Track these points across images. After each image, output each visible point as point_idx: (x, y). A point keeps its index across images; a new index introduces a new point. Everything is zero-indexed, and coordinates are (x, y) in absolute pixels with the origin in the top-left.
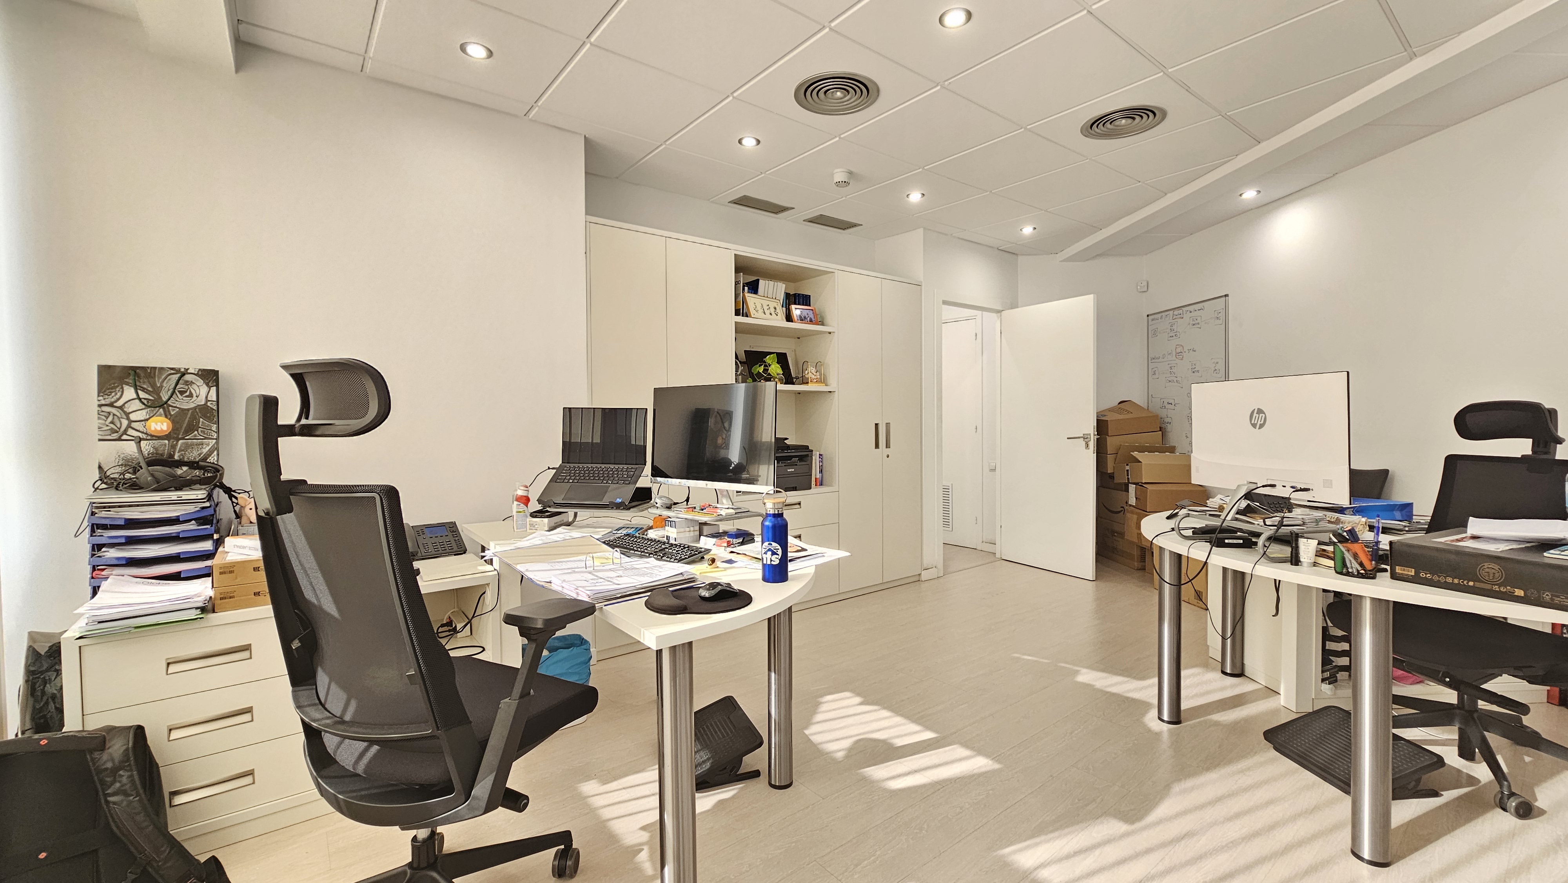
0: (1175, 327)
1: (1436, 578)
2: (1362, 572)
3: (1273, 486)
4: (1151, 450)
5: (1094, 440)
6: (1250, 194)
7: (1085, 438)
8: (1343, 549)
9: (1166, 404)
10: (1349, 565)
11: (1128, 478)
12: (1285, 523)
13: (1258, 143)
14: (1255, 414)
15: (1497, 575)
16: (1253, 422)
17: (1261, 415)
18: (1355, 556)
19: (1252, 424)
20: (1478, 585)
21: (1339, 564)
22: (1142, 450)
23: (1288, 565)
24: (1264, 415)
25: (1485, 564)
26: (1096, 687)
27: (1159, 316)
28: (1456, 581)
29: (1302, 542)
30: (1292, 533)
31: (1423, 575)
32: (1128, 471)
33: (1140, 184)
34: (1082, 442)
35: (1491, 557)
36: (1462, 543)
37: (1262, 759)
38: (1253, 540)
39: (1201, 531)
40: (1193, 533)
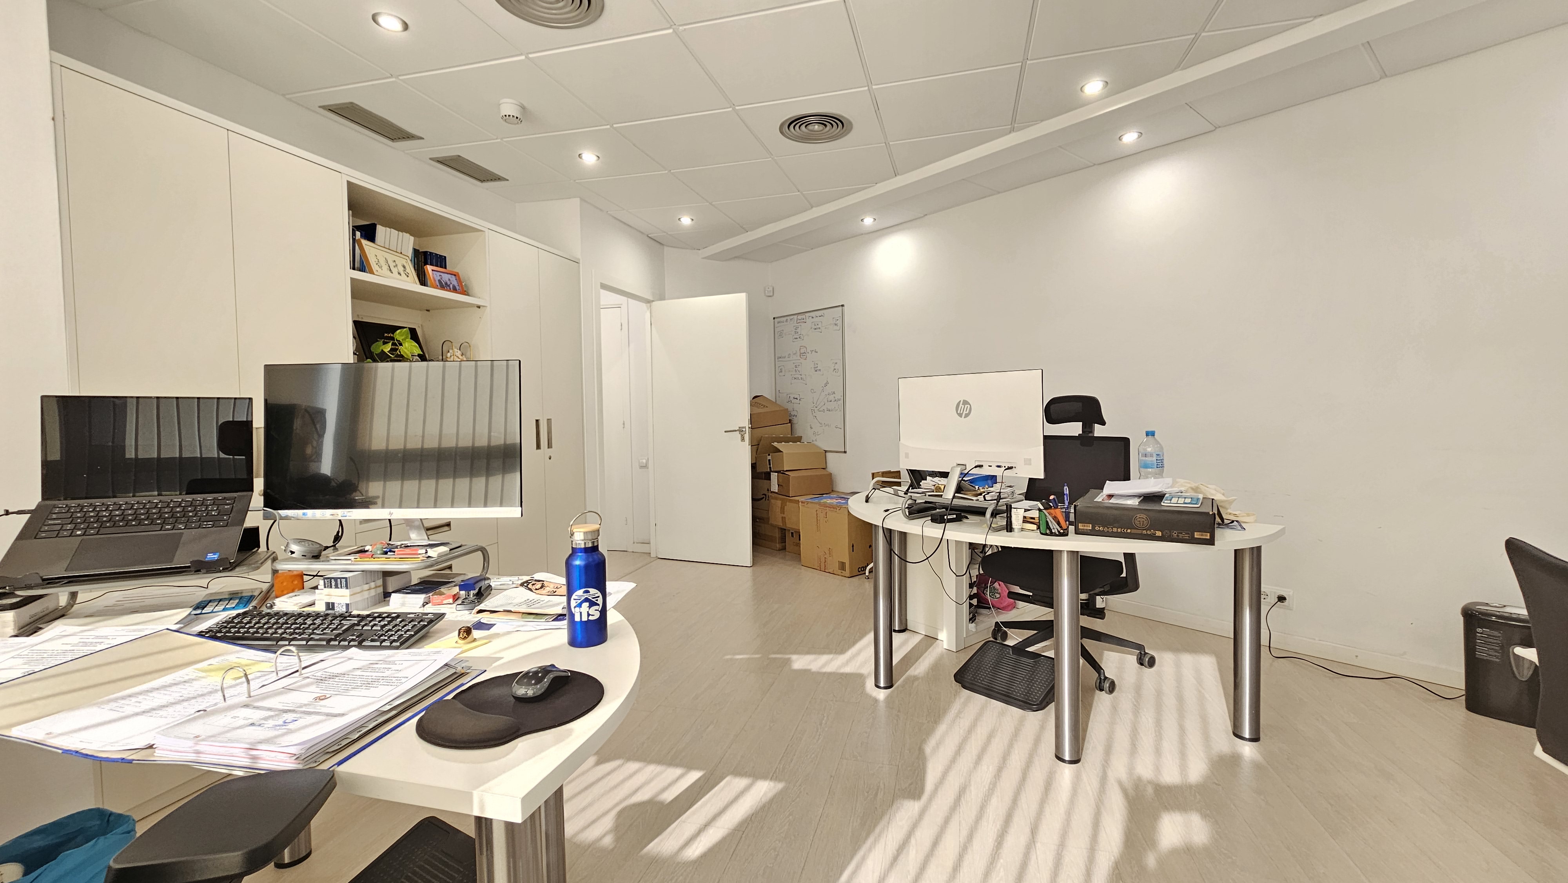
0: (799, 330)
1: (1106, 529)
2: (1062, 531)
3: (981, 466)
4: (787, 440)
5: (749, 433)
6: (869, 221)
7: (741, 430)
8: (1047, 515)
9: (792, 399)
10: (1052, 528)
11: (770, 468)
12: (1001, 497)
13: (894, 176)
14: (961, 405)
15: (1145, 523)
16: (959, 412)
17: (966, 406)
18: (1055, 518)
19: (958, 414)
20: (1134, 531)
21: (1043, 527)
22: (780, 440)
23: (1006, 533)
24: (969, 406)
25: (1138, 515)
26: (812, 671)
27: (785, 319)
28: (1119, 530)
29: (1014, 512)
30: (1007, 506)
31: (1097, 528)
32: (769, 460)
33: (797, 193)
34: (738, 435)
35: (1140, 509)
36: (1111, 501)
37: (962, 700)
38: (962, 514)
39: (915, 511)
40: (910, 513)
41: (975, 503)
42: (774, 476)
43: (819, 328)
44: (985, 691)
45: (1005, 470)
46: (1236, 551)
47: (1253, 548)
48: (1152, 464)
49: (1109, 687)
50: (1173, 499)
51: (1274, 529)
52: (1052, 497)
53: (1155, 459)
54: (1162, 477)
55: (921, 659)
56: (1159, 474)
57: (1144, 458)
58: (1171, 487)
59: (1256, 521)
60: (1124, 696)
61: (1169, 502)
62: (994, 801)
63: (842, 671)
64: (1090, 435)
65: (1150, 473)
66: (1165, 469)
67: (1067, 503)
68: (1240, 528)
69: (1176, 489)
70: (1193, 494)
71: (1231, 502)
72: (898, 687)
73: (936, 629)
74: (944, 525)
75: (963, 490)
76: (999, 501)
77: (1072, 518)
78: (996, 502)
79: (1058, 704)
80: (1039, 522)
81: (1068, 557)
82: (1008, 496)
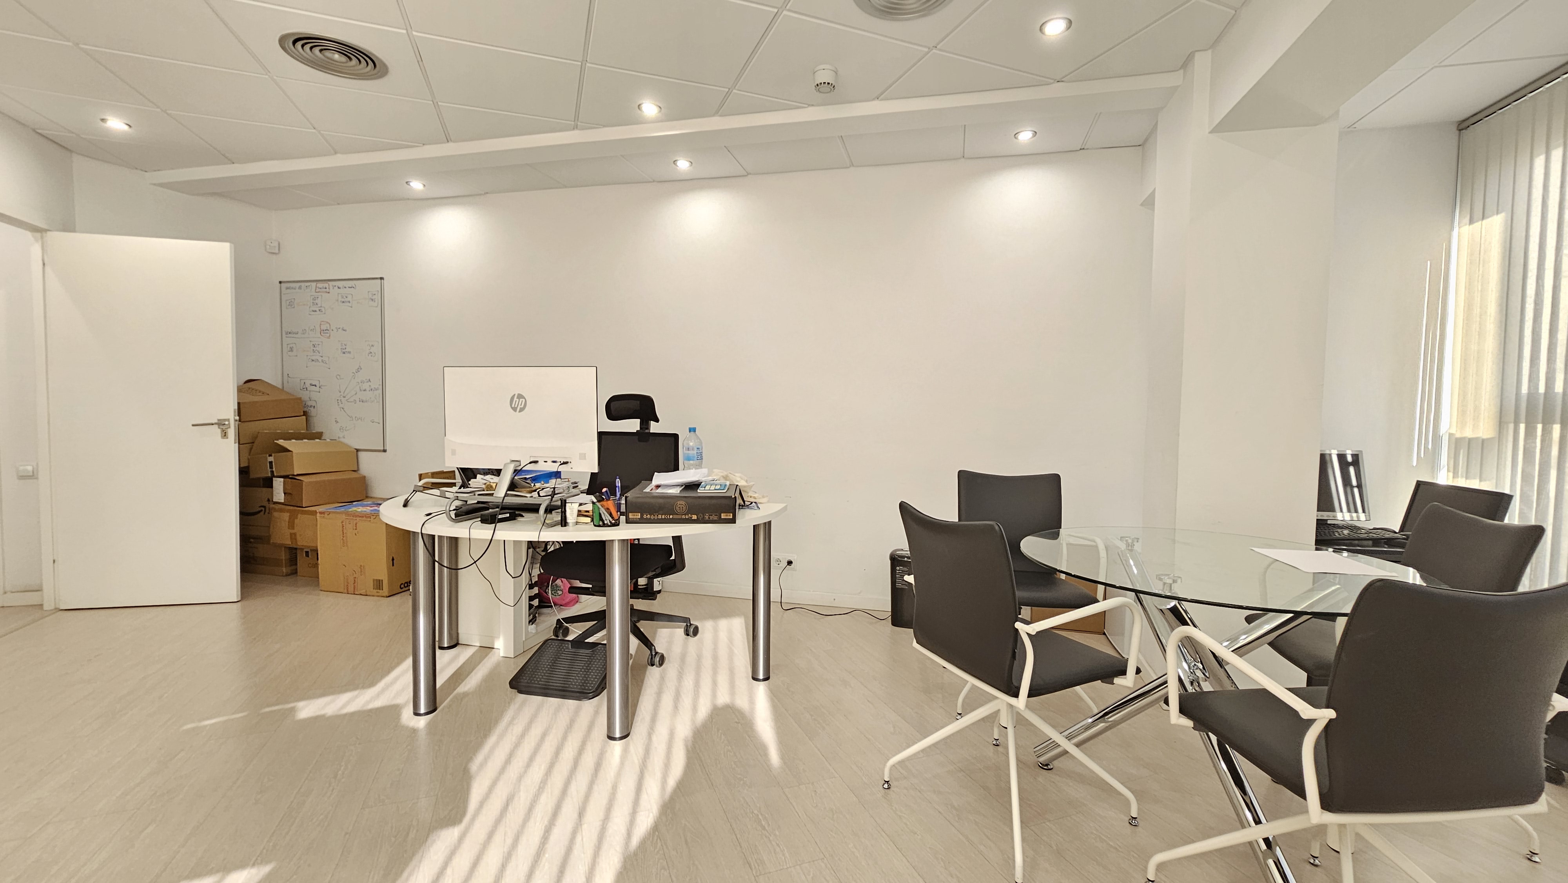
0: (318, 301)
1: (652, 517)
2: (613, 522)
3: (536, 462)
4: (299, 437)
5: (235, 426)
6: (417, 185)
7: (221, 424)
8: (600, 507)
9: (308, 385)
10: (604, 519)
11: (272, 472)
12: (556, 492)
13: (447, 141)
14: (515, 399)
15: (684, 508)
16: (513, 406)
17: (521, 400)
18: (608, 510)
19: (512, 408)
20: (676, 517)
21: (596, 519)
22: (288, 437)
23: (559, 528)
24: (524, 400)
25: (678, 502)
26: (327, 715)
27: (298, 285)
28: (663, 517)
29: (568, 507)
30: (561, 501)
31: (645, 517)
32: (271, 463)
33: (314, 131)
34: (216, 430)
35: (681, 497)
36: (657, 491)
37: (517, 706)
38: (517, 513)
39: (462, 512)
40: (456, 515)
41: (529, 500)
42: (278, 484)
43: (349, 302)
44: (543, 691)
45: (560, 465)
46: (754, 526)
47: (765, 523)
48: (694, 457)
49: (659, 661)
50: (707, 486)
51: (779, 507)
52: (604, 490)
53: (695, 452)
54: (702, 468)
55: (473, 673)
56: (699, 465)
57: (687, 452)
58: (708, 476)
59: (769, 502)
60: (671, 668)
61: (704, 489)
62: (543, 799)
63: (371, 706)
64: (647, 431)
65: (692, 465)
66: (703, 461)
67: (618, 494)
68: (756, 508)
69: (710, 478)
70: (722, 481)
71: (751, 487)
72: (443, 709)
73: (493, 638)
74: (494, 525)
75: (517, 487)
76: (553, 497)
77: (623, 509)
78: (550, 497)
79: (610, 686)
80: (593, 515)
81: (619, 545)
82: (563, 491)
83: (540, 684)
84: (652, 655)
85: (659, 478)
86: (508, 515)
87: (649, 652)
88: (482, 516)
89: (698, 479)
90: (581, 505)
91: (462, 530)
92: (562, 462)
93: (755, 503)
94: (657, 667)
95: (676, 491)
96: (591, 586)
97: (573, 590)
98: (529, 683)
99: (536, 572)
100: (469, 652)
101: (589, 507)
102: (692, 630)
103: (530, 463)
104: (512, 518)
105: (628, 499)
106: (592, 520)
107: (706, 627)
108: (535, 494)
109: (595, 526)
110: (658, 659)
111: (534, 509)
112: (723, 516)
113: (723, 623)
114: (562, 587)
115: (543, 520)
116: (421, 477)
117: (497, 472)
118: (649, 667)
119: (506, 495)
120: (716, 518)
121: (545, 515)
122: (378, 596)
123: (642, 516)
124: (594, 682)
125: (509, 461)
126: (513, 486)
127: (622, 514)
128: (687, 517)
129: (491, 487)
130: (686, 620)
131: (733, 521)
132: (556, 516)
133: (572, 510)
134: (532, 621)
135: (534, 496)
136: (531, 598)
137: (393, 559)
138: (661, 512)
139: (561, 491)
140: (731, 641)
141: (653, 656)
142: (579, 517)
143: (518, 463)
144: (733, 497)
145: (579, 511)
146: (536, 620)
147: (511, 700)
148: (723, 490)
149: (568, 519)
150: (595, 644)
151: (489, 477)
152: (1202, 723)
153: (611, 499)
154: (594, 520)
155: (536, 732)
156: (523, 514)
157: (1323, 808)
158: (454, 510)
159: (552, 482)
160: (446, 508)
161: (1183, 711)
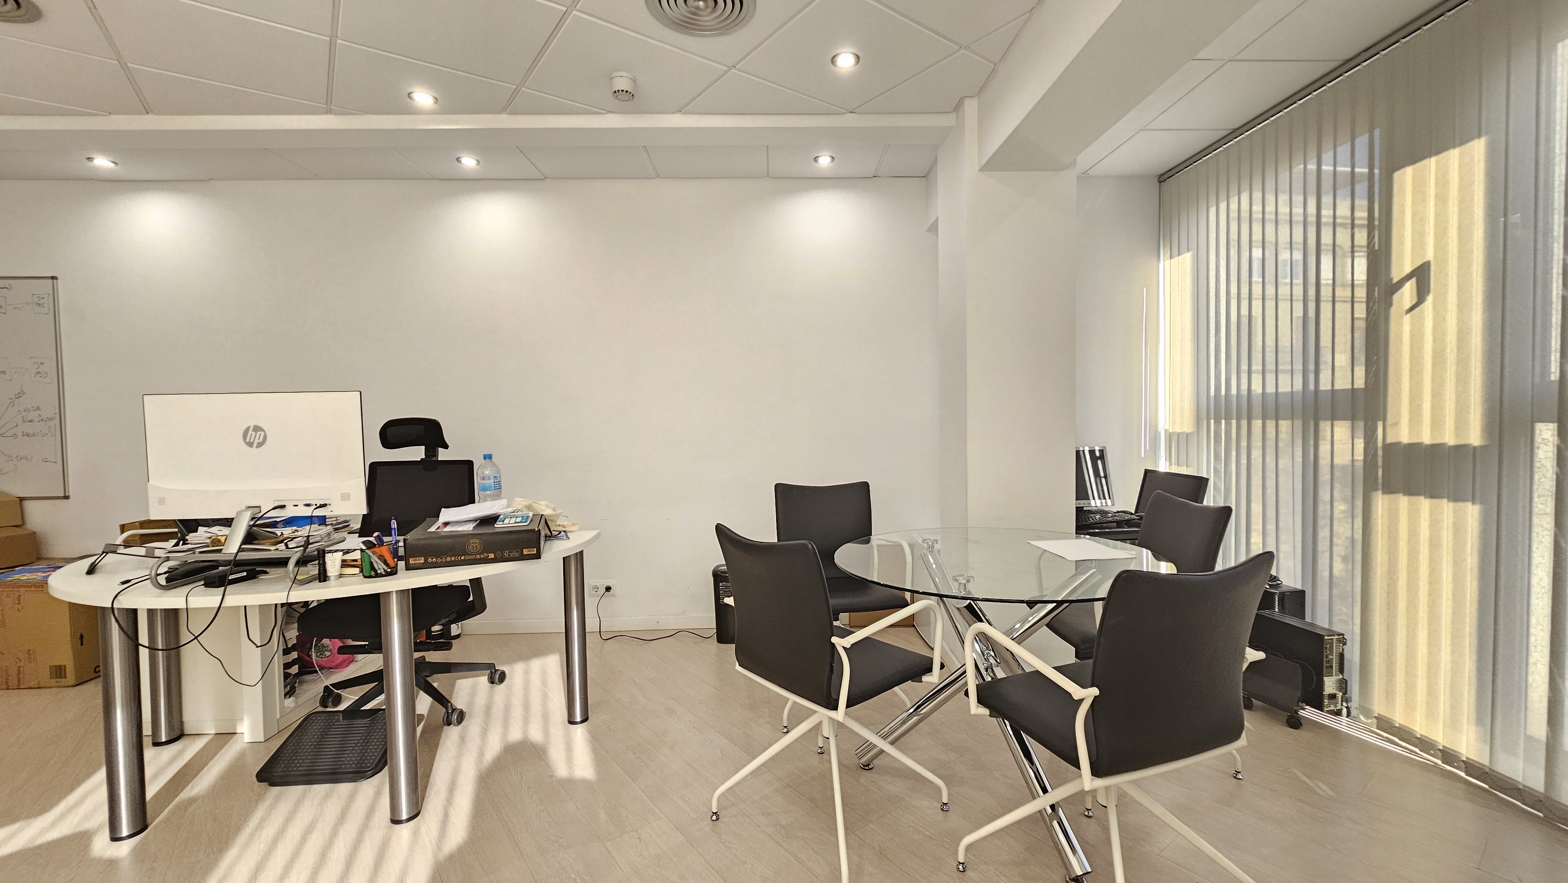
1: (439, 560)
2: (389, 570)
3: (283, 507)
8: (371, 554)
12: (311, 541)
13: (146, 112)
14: (250, 432)
15: (478, 547)
16: (248, 440)
17: (259, 433)
18: (381, 558)
19: (246, 443)
20: (468, 557)
21: (367, 568)
23: (317, 583)
24: (263, 433)
25: (471, 541)
28: (453, 559)
29: (328, 557)
30: (318, 551)
31: (430, 560)
35: (475, 534)
36: (446, 529)
37: (269, 803)
38: (258, 570)
39: (177, 575)
40: (168, 580)
41: (273, 554)
43: (2, 307)
44: (305, 778)
45: (315, 509)
46: (564, 558)
47: (577, 554)
49: (458, 718)
50: (506, 519)
54: (501, 499)
55: (204, 771)
58: (508, 507)
59: (580, 529)
61: (502, 523)
64: (434, 459)
66: (503, 490)
67: (394, 537)
68: (565, 538)
69: (510, 510)
70: (525, 512)
71: (558, 516)
72: (158, 824)
73: (233, 722)
74: (223, 588)
75: (258, 539)
76: (307, 548)
77: (401, 552)
78: (302, 548)
79: (391, 760)
80: (362, 564)
81: (397, 597)
82: (320, 539)
83: (301, 771)
84: (448, 712)
85: (446, 515)
86: (245, 574)
87: (445, 710)
88: (205, 579)
89: (495, 512)
90: (347, 552)
91: (174, 600)
92: (318, 505)
93: (565, 531)
94: (455, 725)
95: (469, 528)
96: (367, 643)
97: (342, 650)
98: (284, 771)
99: (293, 634)
100: (198, 745)
101: (357, 555)
102: (497, 676)
103: (274, 508)
104: (252, 576)
105: (407, 542)
106: (362, 571)
107: (516, 672)
108: (282, 546)
109: (365, 577)
110: (455, 717)
111: (282, 563)
112: (526, 552)
113: (536, 664)
114: (331, 647)
115: (292, 576)
116: (123, 528)
117: (227, 522)
118: (446, 727)
119: (240, 550)
120: (517, 555)
121: (296, 569)
122: (59, 687)
123: (426, 560)
124: (374, 756)
125: (244, 508)
126: (250, 538)
127: (400, 558)
128: (482, 556)
129: (219, 541)
130: (491, 667)
131: (538, 556)
132: (313, 569)
133: (333, 562)
134: (289, 694)
135: (281, 548)
136: (287, 666)
137: (82, 637)
138: (449, 554)
139: (319, 539)
140: (544, 682)
141: (450, 715)
142: (344, 569)
143: (257, 510)
144: (536, 530)
145: (343, 561)
146: (295, 691)
147: (260, 797)
148: (525, 522)
149: (328, 572)
150: (374, 711)
151: (215, 530)
152: (996, 711)
153: (385, 544)
154: (364, 570)
155: (294, 832)
156: (268, 570)
157: (1092, 775)
158: (165, 573)
159: (304, 531)
160: (151, 571)
161: (981, 701)
